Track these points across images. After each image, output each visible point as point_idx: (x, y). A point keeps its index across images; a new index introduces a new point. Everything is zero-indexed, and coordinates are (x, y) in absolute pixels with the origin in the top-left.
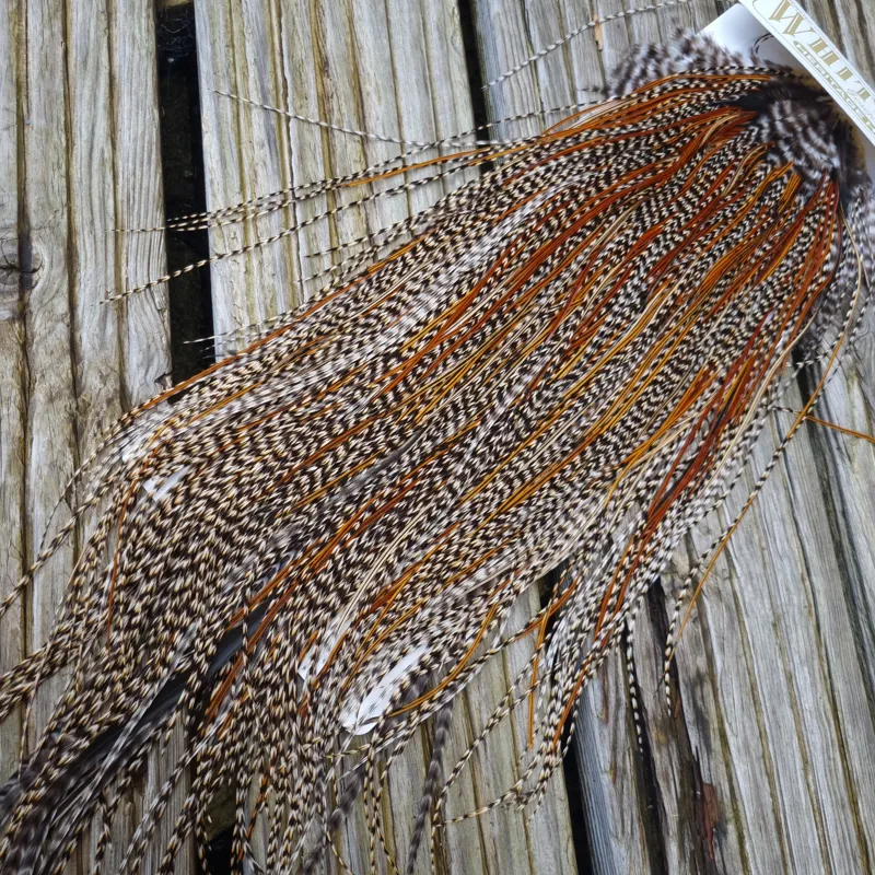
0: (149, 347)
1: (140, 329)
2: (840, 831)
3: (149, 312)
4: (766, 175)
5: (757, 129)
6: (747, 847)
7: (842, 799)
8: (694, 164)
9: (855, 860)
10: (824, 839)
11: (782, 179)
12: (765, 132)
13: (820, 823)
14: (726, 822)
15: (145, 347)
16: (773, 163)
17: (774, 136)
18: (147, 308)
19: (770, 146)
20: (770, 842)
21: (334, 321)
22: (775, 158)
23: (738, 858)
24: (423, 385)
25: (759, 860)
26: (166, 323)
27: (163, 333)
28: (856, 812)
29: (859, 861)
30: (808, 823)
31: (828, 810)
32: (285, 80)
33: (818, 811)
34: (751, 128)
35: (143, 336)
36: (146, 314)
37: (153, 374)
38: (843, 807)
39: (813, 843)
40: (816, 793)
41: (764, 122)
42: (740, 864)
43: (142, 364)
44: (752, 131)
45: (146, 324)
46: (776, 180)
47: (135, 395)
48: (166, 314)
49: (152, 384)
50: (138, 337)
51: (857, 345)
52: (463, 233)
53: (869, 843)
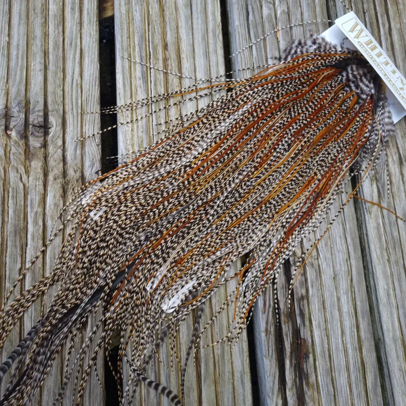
0: (93, 159)
1: (90, 152)
2: (354, 359)
3: (93, 146)
4: (343, 96)
5: (341, 77)
6: (317, 363)
7: (356, 347)
8: (313, 91)
9: (359, 371)
10: (347, 362)
11: (350, 98)
12: (344, 78)
13: (346, 356)
14: (309, 353)
15: (91, 160)
16: (347, 91)
17: (348, 80)
18: (93, 144)
19: (346, 84)
20: (326, 362)
21: (165, 152)
22: (348, 89)
23: (313, 367)
24: (199, 178)
25: (321, 368)
26: (100, 150)
27: (99, 154)
28: (361, 352)
29: (361, 371)
30: (342, 355)
31: (350, 351)
32: (150, 52)
33: (346, 351)
34: (339, 76)
35: (91, 155)
36: (92, 146)
37: (94, 170)
38: (356, 350)
39: (343, 363)
40: (346, 344)
41: (344, 74)
42: (314, 370)
43: (90, 166)
44: (339, 77)
45: (92, 151)
46: (348, 98)
47: (87, 178)
48: (100, 146)
49: (94, 175)
50: (89, 155)
51: (377, 167)
52: (218, 118)
53: (365, 365)
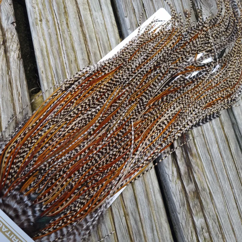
0: (8, 14)
1: (5, 9)
2: (220, 135)
3: (7, 5)
6: (195, 141)
7: (220, 127)
9: (225, 142)
10: (216, 137)
13: (215, 134)
14: (189, 134)
15: (6, 14)
18: (6, 4)
20: (201, 139)
23: (193, 143)
25: (199, 144)
26: (12, 8)
27: (12, 10)
28: (224, 131)
29: (226, 142)
30: (212, 134)
31: (216, 130)
33: (214, 131)
35: (5, 11)
36: (6, 5)
37: (10, 21)
38: (220, 129)
39: (213, 138)
40: (213, 126)
42: (194, 145)
43: (6, 19)
45: (6, 8)
47: (5, 28)
48: (12, 6)
49: (10, 25)
50: (4, 12)
51: (212, 11)
53: (228, 138)
